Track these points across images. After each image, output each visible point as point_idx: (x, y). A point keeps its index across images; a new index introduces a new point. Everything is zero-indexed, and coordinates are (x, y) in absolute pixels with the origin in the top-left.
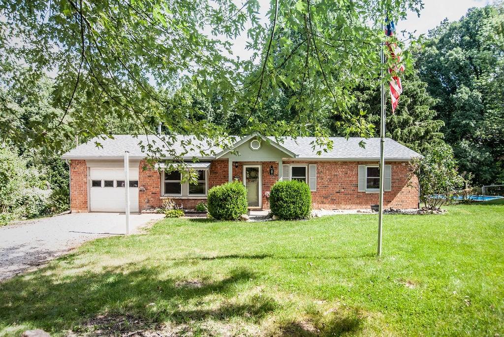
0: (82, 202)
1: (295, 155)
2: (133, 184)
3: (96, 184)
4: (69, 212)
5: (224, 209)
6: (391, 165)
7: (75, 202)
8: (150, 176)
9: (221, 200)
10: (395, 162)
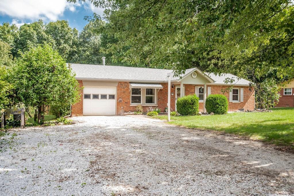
0: (79, 109)
1: (214, 82)
2: (112, 97)
3: (87, 96)
4: (70, 115)
5: (192, 109)
6: (243, 88)
7: (74, 109)
8: (124, 92)
9: (191, 104)
10: (245, 87)
